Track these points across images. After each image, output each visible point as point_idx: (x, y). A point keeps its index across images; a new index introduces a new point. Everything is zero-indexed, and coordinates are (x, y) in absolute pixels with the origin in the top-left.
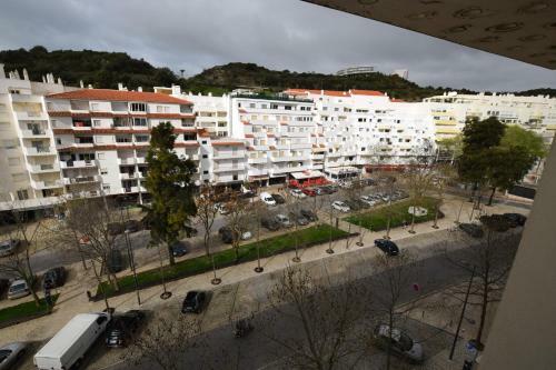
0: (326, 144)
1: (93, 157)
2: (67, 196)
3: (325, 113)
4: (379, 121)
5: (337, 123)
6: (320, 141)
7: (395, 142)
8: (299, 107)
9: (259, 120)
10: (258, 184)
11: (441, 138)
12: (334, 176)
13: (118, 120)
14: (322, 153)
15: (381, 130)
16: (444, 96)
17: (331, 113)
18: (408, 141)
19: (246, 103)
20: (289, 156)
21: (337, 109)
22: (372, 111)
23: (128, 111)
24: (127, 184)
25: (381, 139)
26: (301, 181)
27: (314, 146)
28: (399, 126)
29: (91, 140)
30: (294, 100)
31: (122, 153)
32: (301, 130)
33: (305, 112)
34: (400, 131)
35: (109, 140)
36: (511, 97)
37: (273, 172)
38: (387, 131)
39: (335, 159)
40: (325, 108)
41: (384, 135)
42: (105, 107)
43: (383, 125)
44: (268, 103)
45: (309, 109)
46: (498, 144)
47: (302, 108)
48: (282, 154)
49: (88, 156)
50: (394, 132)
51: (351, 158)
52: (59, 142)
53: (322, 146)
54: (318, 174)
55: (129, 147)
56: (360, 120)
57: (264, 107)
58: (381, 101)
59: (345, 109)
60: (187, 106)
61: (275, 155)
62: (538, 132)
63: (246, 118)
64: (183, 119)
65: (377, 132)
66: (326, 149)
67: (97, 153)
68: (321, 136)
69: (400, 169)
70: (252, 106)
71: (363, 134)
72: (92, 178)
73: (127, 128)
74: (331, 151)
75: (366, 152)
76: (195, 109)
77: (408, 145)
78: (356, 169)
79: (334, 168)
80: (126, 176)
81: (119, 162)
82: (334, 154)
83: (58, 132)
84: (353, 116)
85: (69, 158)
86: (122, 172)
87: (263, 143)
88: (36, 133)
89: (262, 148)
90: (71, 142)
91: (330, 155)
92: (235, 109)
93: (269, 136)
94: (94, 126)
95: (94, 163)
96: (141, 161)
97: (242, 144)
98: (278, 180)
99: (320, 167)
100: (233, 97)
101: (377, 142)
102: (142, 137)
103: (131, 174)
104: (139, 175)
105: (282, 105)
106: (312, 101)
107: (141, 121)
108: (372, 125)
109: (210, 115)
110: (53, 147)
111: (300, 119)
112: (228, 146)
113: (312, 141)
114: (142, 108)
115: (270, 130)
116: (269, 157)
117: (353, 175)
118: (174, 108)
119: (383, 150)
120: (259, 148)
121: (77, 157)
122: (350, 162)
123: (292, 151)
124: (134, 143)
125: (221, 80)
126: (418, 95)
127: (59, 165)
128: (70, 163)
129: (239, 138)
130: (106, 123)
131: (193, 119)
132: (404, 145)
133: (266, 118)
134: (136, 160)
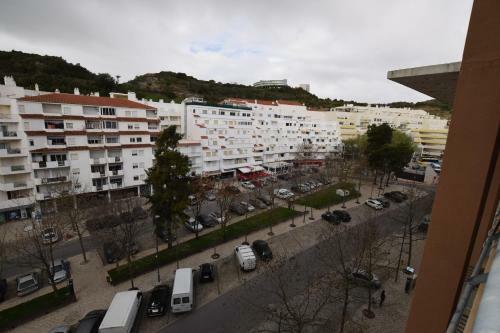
0: (264, 144)
1: (65, 158)
3: (262, 119)
4: (301, 124)
5: (270, 126)
6: (260, 141)
7: (314, 142)
8: (241, 114)
9: (211, 125)
10: (213, 178)
11: (346, 138)
12: (272, 170)
13: (89, 121)
14: (261, 151)
15: (303, 132)
16: (344, 107)
17: (266, 119)
18: (323, 140)
19: (199, 109)
20: (236, 155)
21: (269, 116)
22: (295, 118)
23: (98, 115)
24: (98, 182)
25: (304, 140)
26: (247, 174)
27: (255, 145)
28: (316, 129)
29: (62, 142)
30: (237, 108)
31: (92, 151)
32: (244, 132)
33: (246, 118)
34: (316, 133)
35: (82, 141)
36: (387, 109)
37: (224, 167)
38: (308, 133)
39: (271, 155)
40: (261, 115)
41: (306, 136)
42: (76, 110)
43: (304, 129)
44: (217, 109)
45: (249, 115)
47: (244, 115)
48: (231, 153)
49: (60, 157)
50: (312, 134)
51: (282, 155)
52: (32, 143)
53: (261, 145)
54: (261, 168)
55: (101, 148)
56: (287, 124)
57: (214, 113)
58: (300, 110)
59: (276, 116)
60: (154, 111)
61: (225, 153)
62: (408, 132)
63: (201, 121)
64: (150, 122)
65: (299, 134)
66: (264, 148)
67: (70, 152)
68: (259, 137)
69: (319, 163)
70: (205, 112)
71: (291, 136)
72: (65, 178)
73: (99, 131)
74: (268, 149)
75: (294, 150)
76: (160, 114)
77: (323, 144)
78: (287, 164)
79: (274, 162)
80: (97, 175)
81: (92, 162)
82: (270, 152)
83: (30, 133)
84: (282, 122)
85: (40, 159)
86: (93, 171)
87: (215, 143)
88: (5, 134)
89: (215, 148)
90: (43, 143)
91: (268, 153)
92: (190, 114)
93: (221, 137)
94: (66, 129)
95: (67, 164)
96: (112, 160)
97: (199, 144)
98: (228, 175)
99: (260, 163)
100: (187, 104)
101: (301, 142)
102: (112, 138)
103: (103, 172)
104: (109, 173)
105: (228, 111)
106: (250, 109)
107: (111, 124)
108: (296, 128)
109: (162, 118)
110: (25, 148)
111: (242, 123)
112: (187, 145)
113: (254, 141)
114: (112, 112)
115: (221, 132)
116: (221, 155)
117: (287, 168)
118: (141, 113)
119: (306, 148)
120: (212, 148)
121: (49, 158)
122: (282, 158)
123: (239, 150)
124: (104, 143)
125: (155, 86)
126: (320, 104)
127: (31, 165)
128: (43, 164)
129: (197, 139)
130: (79, 126)
131: (157, 122)
132: (320, 144)
133: (216, 122)
134: (106, 159)
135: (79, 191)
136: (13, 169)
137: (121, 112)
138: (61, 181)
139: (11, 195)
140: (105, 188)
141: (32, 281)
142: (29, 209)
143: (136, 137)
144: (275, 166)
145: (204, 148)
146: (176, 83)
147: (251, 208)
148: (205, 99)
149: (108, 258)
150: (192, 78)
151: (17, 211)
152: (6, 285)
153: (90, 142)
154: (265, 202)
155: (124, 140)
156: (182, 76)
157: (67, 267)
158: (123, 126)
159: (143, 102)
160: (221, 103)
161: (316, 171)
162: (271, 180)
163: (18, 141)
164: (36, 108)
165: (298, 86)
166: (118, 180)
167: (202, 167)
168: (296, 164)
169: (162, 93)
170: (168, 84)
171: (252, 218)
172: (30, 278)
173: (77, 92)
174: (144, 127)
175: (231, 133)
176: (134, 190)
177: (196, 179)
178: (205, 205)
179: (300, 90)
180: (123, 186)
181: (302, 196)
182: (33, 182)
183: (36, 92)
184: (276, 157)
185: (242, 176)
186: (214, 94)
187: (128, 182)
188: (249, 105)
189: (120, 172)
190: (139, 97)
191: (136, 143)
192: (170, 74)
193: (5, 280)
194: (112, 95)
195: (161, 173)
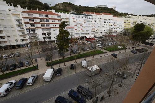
2: (29, 41)
3: (95, 20)
4: (110, 22)
5: (98, 22)
6: (94, 28)
7: (113, 29)
8: (88, 18)
9: (78, 21)
10: (77, 39)
11: (126, 28)
12: (97, 38)
13: (41, 19)
14: (94, 31)
15: (110, 25)
16: (128, 16)
17: (97, 20)
18: (117, 28)
19: (74, 16)
20: (86, 32)
21: (98, 19)
22: (108, 20)
23: (43, 17)
24: (44, 38)
25: (110, 28)
27: (92, 29)
28: (115, 24)
29: (34, 26)
30: (87, 15)
31: (42, 29)
32: (89, 24)
33: (90, 19)
34: (115, 26)
35: (39, 26)
36: (146, 17)
37: (81, 36)
38: (112, 25)
39: (97, 33)
40: (95, 18)
42: (37, 16)
43: (110, 24)
44: (80, 16)
45: (91, 18)
46: (143, 31)
47: (89, 18)
48: (84, 31)
49: (34, 30)
50: (113, 26)
51: (101, 33)
52: (26, 26)
53: (94, 29)
54: (93, 37)
56: (104, 22)
57: (79, 17)
58: (110, 17)
59: (101, 19)
60: (60, 16)
61: (82, 31)
62: (151, 27)
63: (75, 20)
64: (59, 20)
65: (109, 26)
66: (95, 30)
67: (36, 29)
68: (94, 26)
69: (114, 36)
70: (76, 17)
71: (105, 26)
72: (35, 36)
73: (44, 22)
74: (96, 31)
75: (106, 31)
76: (62, 17)
77: (117, 30)
78: (102, 36)
79: (98, 35)
80: (44, 36)
81: (42, 32)
83: (25, 23)
84: (103, 21)
85: (28, 31)
87: (79, 28)
88: (19, 23)
89: (79, 29)
90: (29, 26)
91: (96, 32)
92: (71, 17)
93: (81, 26)
94: (35, 22)
95: (36, 32)
96: (48, 32)
97: (74, 28)
98: (82, 38)
99: (93, 35)
100: (71, 14)
101: (109, 28)
102: (48, 25)
103: (45, 35)
104: (47, 36)
105: (84, 17)
106: (92, 16)
107: (47, 20)
108: (107, 24)
109: (63, 19)
110: (25, 28)
111: (88, 21)
112: (70, 28)
113: (92, 28)
114: (47, 16)
115: (81, 24)
116: (81, 32)
117: (102, 37)
118: (56, 17)
119: (110, 31)
120: (78, 29)
121: (31, 30)
122: (101, 34)
123: (86, 30)
124: (45, 27)
125: (61, 8)
126: (119, 15)
127: (26, 32)
128: (29, 32)
129: (73, 26)
130: (38, 21)
131: (61, 20)
133: (80, 20)
134: (46, 32)
135: (39, 40)
136: (22, 33)
137: (50, 16)
138: (34, 37)
139: (23, 40)
140: (46, 40)
141: (28, 63)
142: (27, 44)
143: (54, 25)
144: (98, 36)
145: (75, 29)
146: (68, 6)
147: (88, 49)
148: (77, 12)
149: (47, 60)
150: (73, 4)
151: (25, 45)
152: (23, 63)
153: (42, 26)
154: (93, 48)
155: (51, 26)
156: (70, 4)
157: (36, 61)
158: (51, 21)
159: (57, 13)
160: (82, 14)
161: (112, 39)
162: (96, 41)
163: (22, 25)
164: (26, 15)
165: (111, 8)
166: (50, 38)
167: (74, 34)
168: (106, 36)
169: (63, 10)
170: (66, 7)
171: (88, 53)
172: (28, 62)
173: (37, 10)
174: (57, 21)
175: (84, 24)
176: (54, 41)
177: (72, 39)
178: (74, 47)
179: (112, 9)
180: (51, 40)
181: (106, 47)
182: (27, 37)
183: (26, 10)
184: (99, 33)
185: (87, 39)
186: (80, 10)
187: (53, 39)
188: (91, 14)
189: (50, 36)
190: (56, 11)
191: (55, 27)
192: (66, 3)
193: (22, 62)
194: (48, 10)
195: (61, 36)
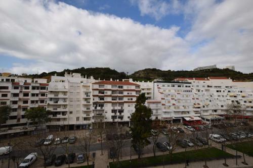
0: (201, 103)
2: (93, 121)
3: (198, 88)
4: (229, 91)
5: (205, 93)
6: (197, 101)
7: (242, 103)
8: (185, 86)
9: (167, 92)
10: (167, 121)
12: (208, 120)
13: (113, 91)
14: (199, 108)
15: (231, 96)
17: (201, 89)
18: (251, 102)
19: (161, 85)
20: (182, 109)
21: (204, 86)
22: (223, 87)
23: (116, 88)
24: (114, 117)
25: (233, 101)
26: (189, 122)
27: (195, 104)
28: (243, 94)
29: (103, 99)
30: (182, 83)
31: (113, 104)
32: (187, 96)
33: (188, 89)
35: (109, 99)
37: (174, 116)
38: (235, 97)
39: (207, 111)
40: (198, 86)
41: (233, 99)
42: (109, 87)
44: (170, 84)
45: (189, 87)
47: (186, 86)
48: (178, 107)
49: (102, 105)
50: (239, 98)
51: (215, 111)
52: (94, 99)
53: (199, 104)
54: (200, 119)
55: (116, 102)
56: (217, 91)
57: (168, 86)
58: (229, 82)
59: (208, 86)
60: (138, 86)
61: (175, 108)
63: (161, 91)
64: (136, 91)
65: (228, 98)
66: (201, 106)
67: (105, 104)
68: (197, 99)
70: (163, 86)
71: (221, 98)
72: (102, 114)
73: (116, 95)
74: (204, 107)
75: (224, 108)
76: (141, 87)
78: (219, 117)
79: (209, 115)
80: (113, 114)
81: (112, 108)
82: (206, 108)
83: (94, 96)
84: (213, 90)
85: (95, 106)
86: (112, 112)
87: (169, 102)
88: (87, 96)
89: (170, 104)
90: (97, 100)
91: (204, 109)
92: (156, 87)
93: (172, 99)
94: (105, 94)
95: (103, 108)
96: (120, 108)
97: (160, 102)
98: (176, 121)
99: (199, 115)
100: (155, 82)
101: (230, 103)
102: (121, 98)
103: (116, 113)
104: (118, 114)
105: (176, 85)
106: (190, 83)
107: (121, 92)
108: (225, 94)
109: (143, 89)
110: (92, 101)
111: (185, 91)
112: (154, 103)
113: (193, 102)
114: (122, 87)
115: (172, 96)
116: (172, 109)
117: (220, 120)
118: (133, 87)
119: (235, 107)
120: (167, 104)
121: (98, 106)
122: (215, 113)
123: (183, 106)
124: (118, 101)
125: (142, 75)
127: (92, 108)
128: (96, 108)
129: (159, 99)
130: (109, 93)
131: (140, 91)
132: (248, 104)
133: (170, 91)
134: (118, 108)
135: (105, 120)
136: (87, 109)
137: (125, 87)
138: (100, 115)
139: (85, 119)
140: (116, 120)
141: (82, 158)
142: (89, 125)
143: (130, 98)
144: (209, 118)
145: (163, 105)
146: (152, 73)
147: (191, 144)
148: (165, 79)
150: (159, 70)
151: (85, 125)
152: (75, 156)
153: (113, 100)
154: (201, 142)
155: (125, 99)
156: (154, 70)
158: (125, 93)
159: (135, 83)
160: (173, 81)
161: (245, 124)
162: (206, 128)
163: (90, 98)
164: (97, 87)
165: (225, 68)
166: (121, 118)
167: (160, 113)
168: (227, 118)
169: (145, 78)
170: (148, 74)
171: (190, 152)
172: (82, 156)
173: (111, 80)
174: (134, 93)
175: (178, 97)
176: (127, 123)
177: (157, 120)
178: (162, 136)
179: (227, 70)
180: (123, 121)
181: (233, 142)
182: (92, 115)
183: (99, 81)
184: (210, 112)
185: (186, 123)
186: (169, 77)
187: (126, 119)
188: (189, 81)
189: (122, 114)
190: (134, 81)
191: (130, 101)
192: (149, 69)
193: (75, 154)
194: (123, 80)
